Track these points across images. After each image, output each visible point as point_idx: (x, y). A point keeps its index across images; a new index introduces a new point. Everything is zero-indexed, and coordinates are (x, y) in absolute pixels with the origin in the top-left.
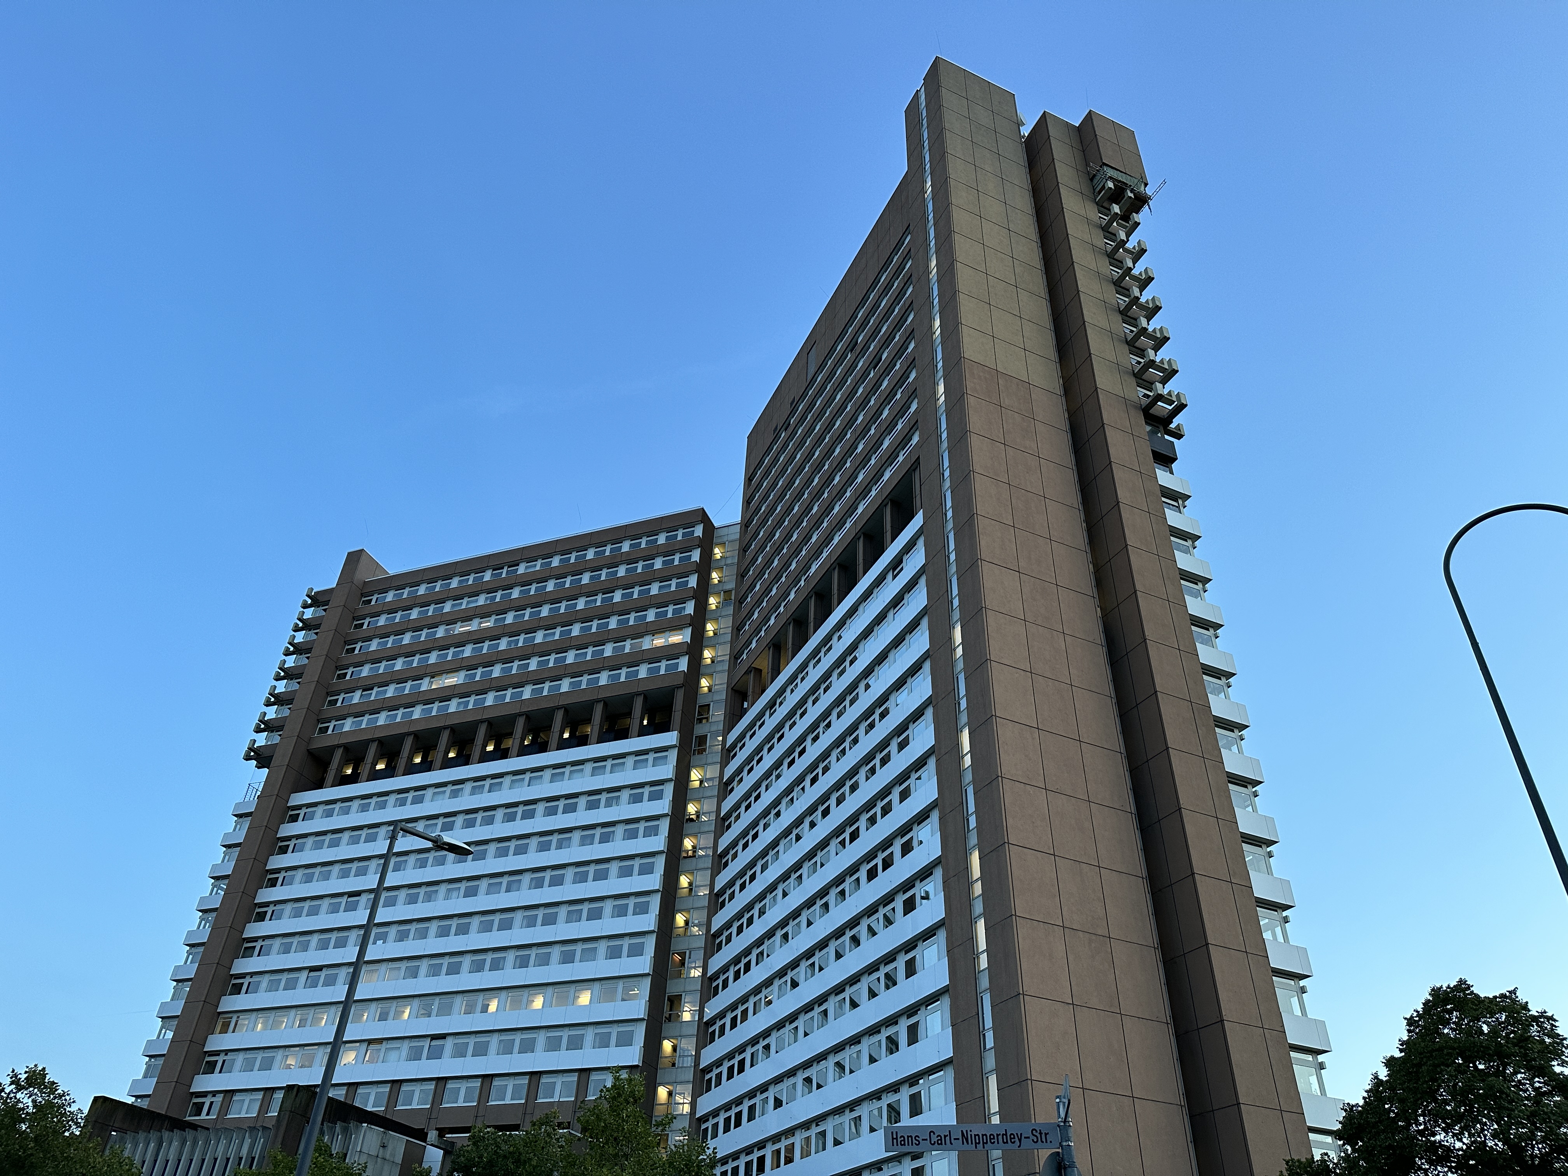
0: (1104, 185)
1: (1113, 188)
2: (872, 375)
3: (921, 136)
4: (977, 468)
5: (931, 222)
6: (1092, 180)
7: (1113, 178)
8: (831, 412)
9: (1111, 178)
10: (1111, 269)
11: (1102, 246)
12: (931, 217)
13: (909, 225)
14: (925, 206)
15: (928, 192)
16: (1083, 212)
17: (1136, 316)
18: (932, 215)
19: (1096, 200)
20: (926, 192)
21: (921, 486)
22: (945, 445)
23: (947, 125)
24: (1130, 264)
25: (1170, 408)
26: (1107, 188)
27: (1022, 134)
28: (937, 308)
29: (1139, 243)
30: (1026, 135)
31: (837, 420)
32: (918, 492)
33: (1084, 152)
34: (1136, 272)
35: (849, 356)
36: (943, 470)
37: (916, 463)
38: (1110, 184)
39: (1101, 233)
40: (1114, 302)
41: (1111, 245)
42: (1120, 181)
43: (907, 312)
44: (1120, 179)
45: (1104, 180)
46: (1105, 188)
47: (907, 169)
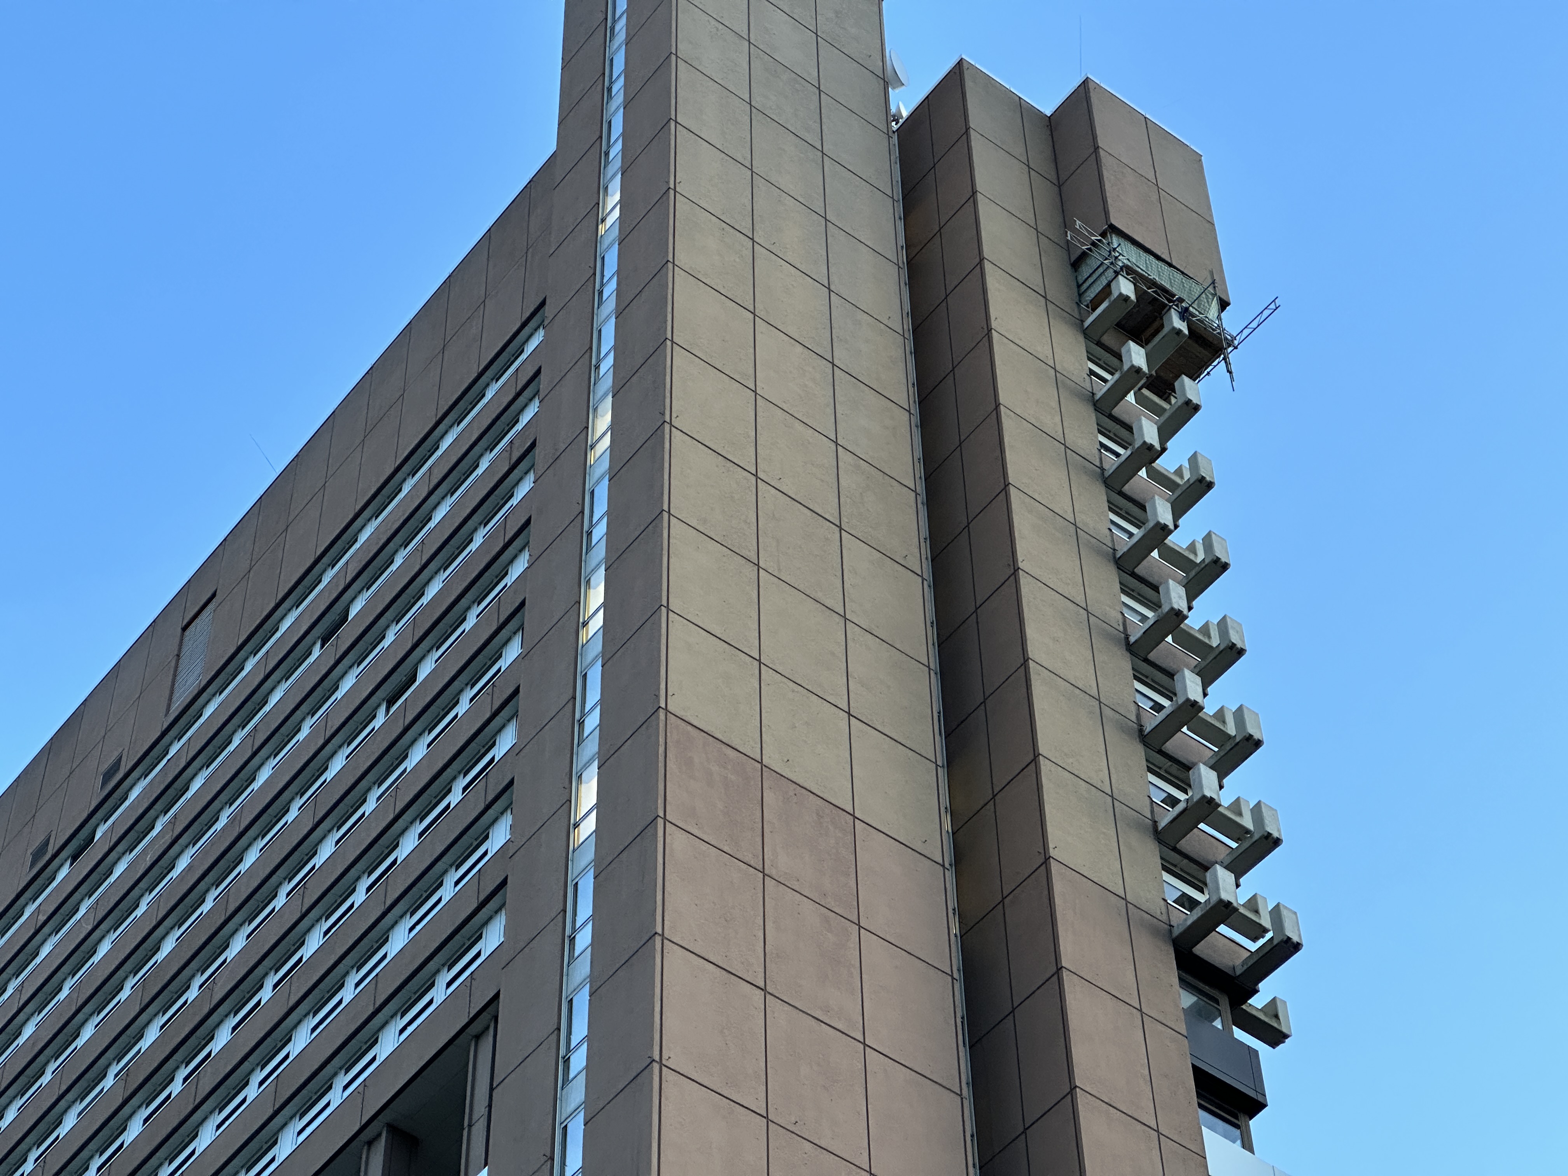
0: (1109, 285)
1: (1133, 297)
2: (379, 721)
3: (605, 63)
4: (674, 1055)
5: (609, 305)
6: (1076, 264)
7: (1135, 272)
8: (232, 821)
9: (1129, 271)
10: (1112, 522)
11: (1091, 451)
12: (610, 289)
13: (543, 304)
14: (595, 259)
15: (610, 221)
16: (1044, 351)
17: (1175, 667)
18: (613, 285)
19: (1082, 321)
20: (603, 220)
21: (492, 1089)
22: (581, 969)
23: (684, 49)
24: (1164, 514)
25: (1253, 946)
26: (1115, 294)
27: (893, 110)
28: (599, 552)
29: (1193, 460)
30: (905, 114)
31: (250, 845)
32: (480, 1109)
33: (1059, 187)
34: (1178, 540)
35: (316, 652)
36: (568, 1050)
37: (485, 1016)
38: (1125, 287)
39: (1090, 418)
40: (1114, 616)
41: (1118, 455)
42: (1153, 284)
43: (511, 550)
44: (1153, 276)
45: (1110, 274)
46: (1110, 293)
47: (553, 147)
